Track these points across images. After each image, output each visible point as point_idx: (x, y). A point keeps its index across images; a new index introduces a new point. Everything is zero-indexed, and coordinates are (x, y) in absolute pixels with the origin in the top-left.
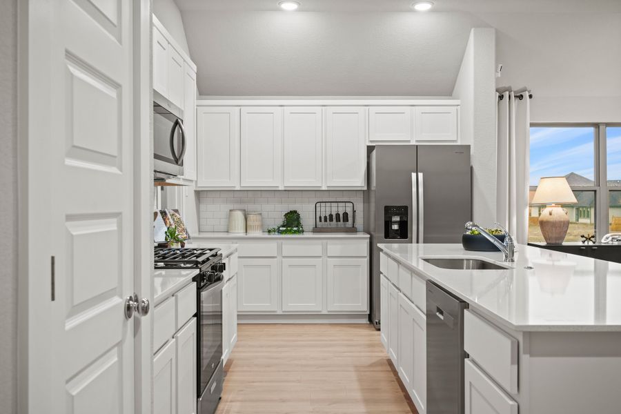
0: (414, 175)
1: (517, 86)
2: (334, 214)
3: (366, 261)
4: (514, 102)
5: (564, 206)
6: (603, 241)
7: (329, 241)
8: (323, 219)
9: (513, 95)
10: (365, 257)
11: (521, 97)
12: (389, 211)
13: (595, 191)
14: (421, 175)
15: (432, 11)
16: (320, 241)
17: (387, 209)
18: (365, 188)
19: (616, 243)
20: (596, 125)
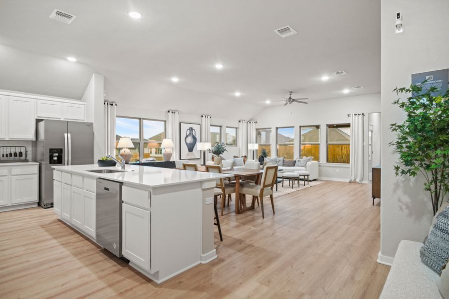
0: (66, 135)
1: (111, 100)
2: (13, 153)
3: (37, 176)
4: (110, 106)
5: (129, 149)
7: (12, 167)
8: (5, 156)
9: (109, 103)
10: (36, 174)
11: (112, 105)
12: (52, 151)
13: (139, 143)
14: (69, 135)
15: (77, 62)
16: (7, 168)
17: (51, 150)
18: (35, 140)
19: (147, 162)
20: (140, 119)
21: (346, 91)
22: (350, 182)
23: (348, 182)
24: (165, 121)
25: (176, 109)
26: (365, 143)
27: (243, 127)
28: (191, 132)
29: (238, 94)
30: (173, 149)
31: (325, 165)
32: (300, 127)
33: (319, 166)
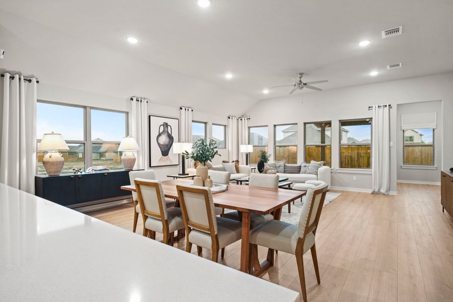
4: (24, 83)
6: (87, 171)
9: (22, 78)
11: (30, 81)
13: (84, 144)
19: (94, 172)
20: (85, 107)
21: (374, 73)
22: (373, 193)
23: (370, 192)
24: (127, 113)
25: (143, 97)
26: (391, 143)
27: (232, 124)
28: (166, 129)
29: (229, 76)
30: (138, 152)
31: (338, 171)
32: (305, 124)
33: (331, 172)
